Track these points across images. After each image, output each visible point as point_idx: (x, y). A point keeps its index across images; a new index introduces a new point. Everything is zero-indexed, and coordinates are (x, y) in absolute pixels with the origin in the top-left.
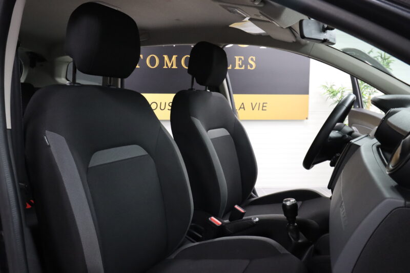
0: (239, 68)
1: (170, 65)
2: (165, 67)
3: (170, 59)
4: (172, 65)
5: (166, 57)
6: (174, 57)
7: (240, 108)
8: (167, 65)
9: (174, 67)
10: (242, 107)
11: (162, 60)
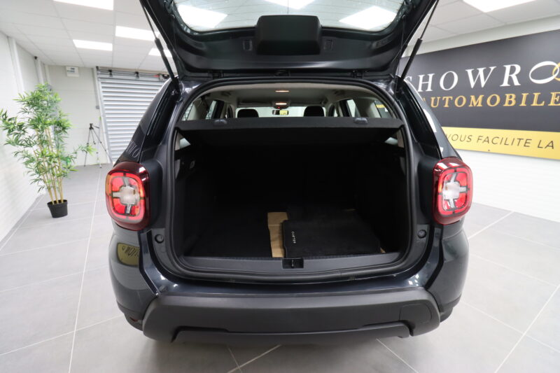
0: (555, 105)
1: (475, 104)
2: (471, 106)
3: (476, 99)
4: (477, 104)
5: (473, 98)
6: (481, 97)
7: (548, 146)
8: (473, 104)
9: (480, 105)
10: (551, 145)
11: (469, 100)
